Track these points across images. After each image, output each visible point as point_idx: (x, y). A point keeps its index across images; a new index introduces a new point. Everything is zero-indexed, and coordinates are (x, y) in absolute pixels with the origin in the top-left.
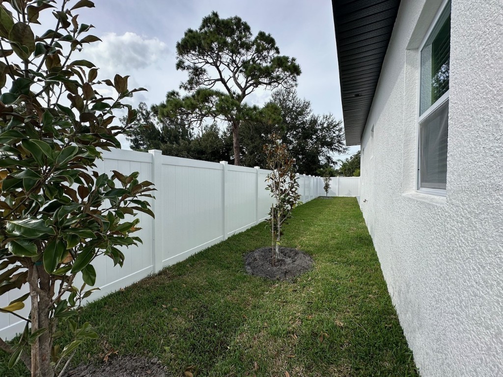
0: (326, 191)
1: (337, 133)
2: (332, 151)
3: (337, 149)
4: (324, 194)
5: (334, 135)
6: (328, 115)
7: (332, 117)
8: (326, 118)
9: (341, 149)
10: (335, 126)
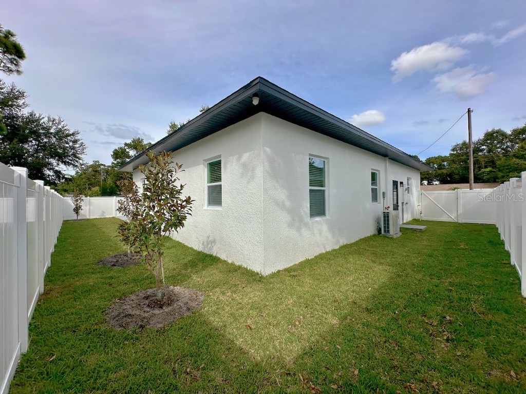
0: (77, 213)
1: (71, 144)
2: (65, 164)
3: (71, 164)
4: (74, 216)
5: (67, 145)
6: (57, 118)
7: (62, 123)
8: (53, 121)
9: (77, 164)
10: (68, 135)
